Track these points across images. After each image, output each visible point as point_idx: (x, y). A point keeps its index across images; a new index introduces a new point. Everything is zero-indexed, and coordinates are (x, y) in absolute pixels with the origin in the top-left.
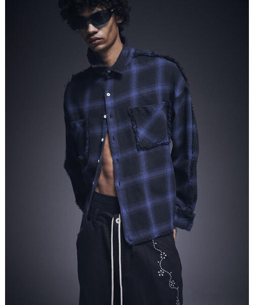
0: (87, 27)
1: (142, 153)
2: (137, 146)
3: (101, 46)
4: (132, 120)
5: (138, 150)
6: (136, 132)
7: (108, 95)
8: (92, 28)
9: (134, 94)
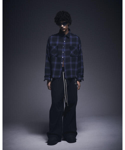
0: (61, 25)
1: (71, 57)
2: (70, 55)
3: (64, 30)
4: (70, 49)
6: (71, 52)
7: (65, 41)
8: (62, 26)
9: (71, 43)
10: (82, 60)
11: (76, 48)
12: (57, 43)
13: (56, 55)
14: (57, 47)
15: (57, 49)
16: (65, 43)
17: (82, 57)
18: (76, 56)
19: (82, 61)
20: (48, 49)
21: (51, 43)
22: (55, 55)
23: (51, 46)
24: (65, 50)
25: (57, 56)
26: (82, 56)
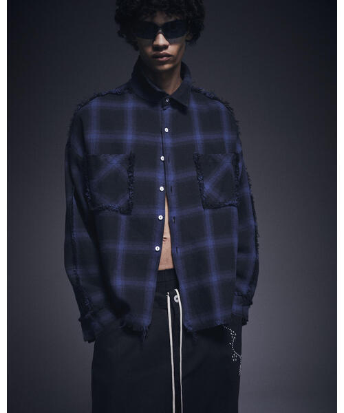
2: (203, 202)
4: (198, 169)
5: (204, 208)
6: (201, 186)
9: (199, 137)
10: (252, 218)
11: (227, 163)
12: (129, 137)
13: (122, 203)
14: (131, 161)
15: (130, 170)
16: (168, 142)
17: (253, 202)
18: (230, 205)
19: (252, 222)
20: (75, 171)
21: (94, 136)
22: (116, 206)
23: (92, 153)
24: (171, 177)
25: (128, 210)
26: (252, 198)
